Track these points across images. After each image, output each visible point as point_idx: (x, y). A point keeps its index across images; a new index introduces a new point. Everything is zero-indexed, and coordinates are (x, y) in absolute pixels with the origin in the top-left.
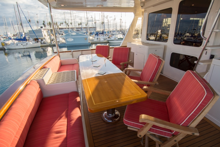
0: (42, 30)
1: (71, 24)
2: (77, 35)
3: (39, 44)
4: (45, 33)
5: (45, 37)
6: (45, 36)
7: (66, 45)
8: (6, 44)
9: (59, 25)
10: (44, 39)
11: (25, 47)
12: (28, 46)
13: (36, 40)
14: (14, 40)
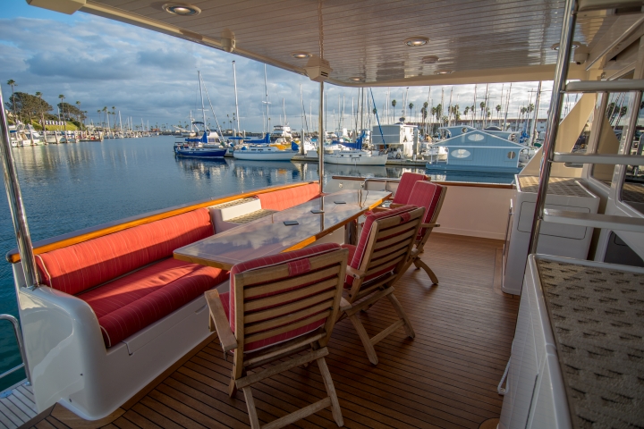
0: (402, 126)
1: (498, 108)
2: (487, 140)
3: (384, 159)
4: (407, 133)
5: (404, 144)
6: (405, 139)
7: (446, 168)
8: (327, 153)
9: (462, 113)
10: (401, 146)
11: (354, 162)
12: (362, 161)
13: (383, 148)
14: (343, 146)
